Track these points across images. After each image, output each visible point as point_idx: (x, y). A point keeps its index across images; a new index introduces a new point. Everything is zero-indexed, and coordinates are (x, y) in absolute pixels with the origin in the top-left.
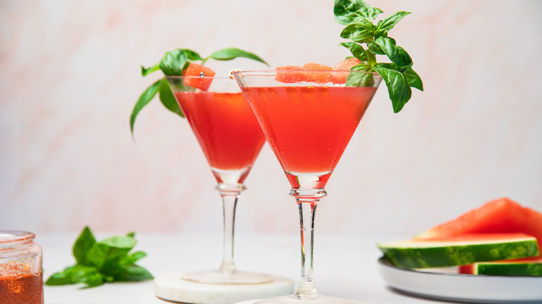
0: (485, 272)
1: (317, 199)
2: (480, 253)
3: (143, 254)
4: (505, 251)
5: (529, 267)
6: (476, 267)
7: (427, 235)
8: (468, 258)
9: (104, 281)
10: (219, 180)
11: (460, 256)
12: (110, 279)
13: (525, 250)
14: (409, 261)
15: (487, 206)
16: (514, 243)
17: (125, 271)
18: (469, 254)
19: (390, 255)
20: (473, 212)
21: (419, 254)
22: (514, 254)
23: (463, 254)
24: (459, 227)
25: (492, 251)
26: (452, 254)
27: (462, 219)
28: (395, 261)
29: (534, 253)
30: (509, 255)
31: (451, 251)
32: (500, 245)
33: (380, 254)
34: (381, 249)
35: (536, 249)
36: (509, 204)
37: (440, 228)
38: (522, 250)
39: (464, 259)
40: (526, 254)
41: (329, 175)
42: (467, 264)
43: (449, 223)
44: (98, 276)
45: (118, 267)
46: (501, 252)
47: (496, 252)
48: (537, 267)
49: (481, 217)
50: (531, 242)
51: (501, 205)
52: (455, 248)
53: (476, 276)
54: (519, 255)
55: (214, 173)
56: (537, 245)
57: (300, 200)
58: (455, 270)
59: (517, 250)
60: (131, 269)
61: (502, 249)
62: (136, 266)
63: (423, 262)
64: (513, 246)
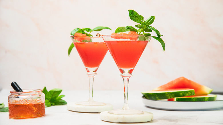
0: (178, 100)
1: (129, 77)
2: (176, 95)
3: (64, 96)
4: (184, 94)
5: (192, 99)
6: (175, 99)
7: (157, 89)
8: (172, 96)
9: (52, 105)
10: (88, 71)
11: (170, 95)
12: (54, 104)
13: (191, 93)
14: (153, 97)
15: (177, 79)
16: (187, 91)
17: (58, 101)
18: (173, 95)
19: (146, 96)
20: (172, 82)
21: (156, 95)
22: (187, 94)
23: (171, 95)
24: (168, 86)
25: (180, 94)
26: (167, 95)
27: (168, 84)
28: (147, 97)
29: (194, 94)
30: (186, 95)
31: (167, 94)
32: (183, 92)
33: (142, 95)
34: (143, 94)
35: (194, 93)
36: (184, 79)
37: (161, 87)
38: (190, 93)
39: (171, 96)
40: (191, 95)
41: (133, 69)
42: (172, 98)
43: (164, 85)
44: (50, 103)
45: (55, 100)
46: (183, 94)
47: (181, 94)
48: (195, 99)
49: (175, 83)
50: (192, 91)
51: (182, 79)
52: (168, 93)
53: (175, 102)
54: (189, 95)
55: (87, 69)
56: (195, 92)
57: (123, 77)
58: (167, 100)
59: (188, 94)
60: (60, 101)
61: (184, 93)
62: (62, 100)
63: (158, 98)
64: (187, 92)
